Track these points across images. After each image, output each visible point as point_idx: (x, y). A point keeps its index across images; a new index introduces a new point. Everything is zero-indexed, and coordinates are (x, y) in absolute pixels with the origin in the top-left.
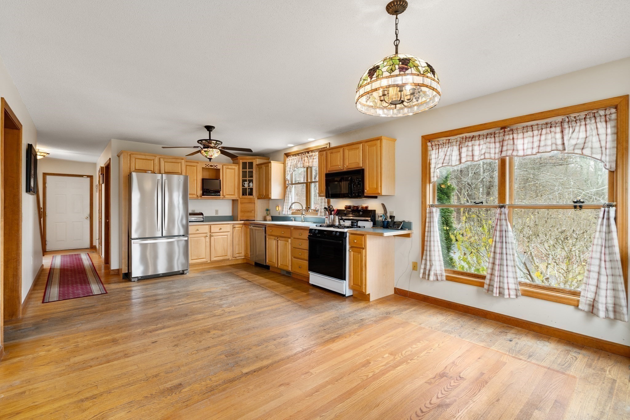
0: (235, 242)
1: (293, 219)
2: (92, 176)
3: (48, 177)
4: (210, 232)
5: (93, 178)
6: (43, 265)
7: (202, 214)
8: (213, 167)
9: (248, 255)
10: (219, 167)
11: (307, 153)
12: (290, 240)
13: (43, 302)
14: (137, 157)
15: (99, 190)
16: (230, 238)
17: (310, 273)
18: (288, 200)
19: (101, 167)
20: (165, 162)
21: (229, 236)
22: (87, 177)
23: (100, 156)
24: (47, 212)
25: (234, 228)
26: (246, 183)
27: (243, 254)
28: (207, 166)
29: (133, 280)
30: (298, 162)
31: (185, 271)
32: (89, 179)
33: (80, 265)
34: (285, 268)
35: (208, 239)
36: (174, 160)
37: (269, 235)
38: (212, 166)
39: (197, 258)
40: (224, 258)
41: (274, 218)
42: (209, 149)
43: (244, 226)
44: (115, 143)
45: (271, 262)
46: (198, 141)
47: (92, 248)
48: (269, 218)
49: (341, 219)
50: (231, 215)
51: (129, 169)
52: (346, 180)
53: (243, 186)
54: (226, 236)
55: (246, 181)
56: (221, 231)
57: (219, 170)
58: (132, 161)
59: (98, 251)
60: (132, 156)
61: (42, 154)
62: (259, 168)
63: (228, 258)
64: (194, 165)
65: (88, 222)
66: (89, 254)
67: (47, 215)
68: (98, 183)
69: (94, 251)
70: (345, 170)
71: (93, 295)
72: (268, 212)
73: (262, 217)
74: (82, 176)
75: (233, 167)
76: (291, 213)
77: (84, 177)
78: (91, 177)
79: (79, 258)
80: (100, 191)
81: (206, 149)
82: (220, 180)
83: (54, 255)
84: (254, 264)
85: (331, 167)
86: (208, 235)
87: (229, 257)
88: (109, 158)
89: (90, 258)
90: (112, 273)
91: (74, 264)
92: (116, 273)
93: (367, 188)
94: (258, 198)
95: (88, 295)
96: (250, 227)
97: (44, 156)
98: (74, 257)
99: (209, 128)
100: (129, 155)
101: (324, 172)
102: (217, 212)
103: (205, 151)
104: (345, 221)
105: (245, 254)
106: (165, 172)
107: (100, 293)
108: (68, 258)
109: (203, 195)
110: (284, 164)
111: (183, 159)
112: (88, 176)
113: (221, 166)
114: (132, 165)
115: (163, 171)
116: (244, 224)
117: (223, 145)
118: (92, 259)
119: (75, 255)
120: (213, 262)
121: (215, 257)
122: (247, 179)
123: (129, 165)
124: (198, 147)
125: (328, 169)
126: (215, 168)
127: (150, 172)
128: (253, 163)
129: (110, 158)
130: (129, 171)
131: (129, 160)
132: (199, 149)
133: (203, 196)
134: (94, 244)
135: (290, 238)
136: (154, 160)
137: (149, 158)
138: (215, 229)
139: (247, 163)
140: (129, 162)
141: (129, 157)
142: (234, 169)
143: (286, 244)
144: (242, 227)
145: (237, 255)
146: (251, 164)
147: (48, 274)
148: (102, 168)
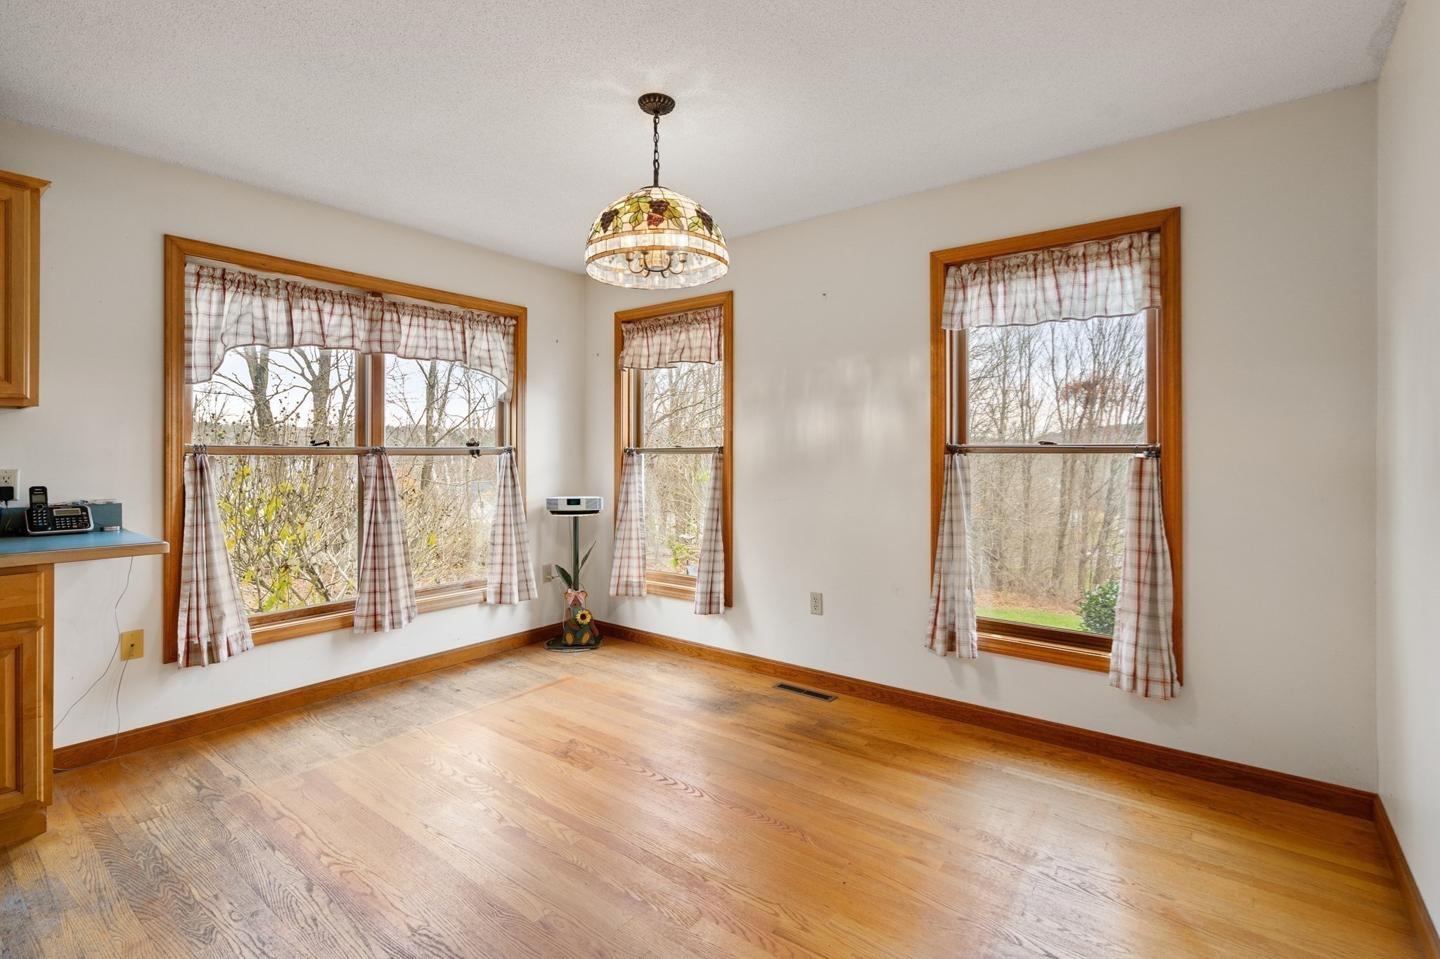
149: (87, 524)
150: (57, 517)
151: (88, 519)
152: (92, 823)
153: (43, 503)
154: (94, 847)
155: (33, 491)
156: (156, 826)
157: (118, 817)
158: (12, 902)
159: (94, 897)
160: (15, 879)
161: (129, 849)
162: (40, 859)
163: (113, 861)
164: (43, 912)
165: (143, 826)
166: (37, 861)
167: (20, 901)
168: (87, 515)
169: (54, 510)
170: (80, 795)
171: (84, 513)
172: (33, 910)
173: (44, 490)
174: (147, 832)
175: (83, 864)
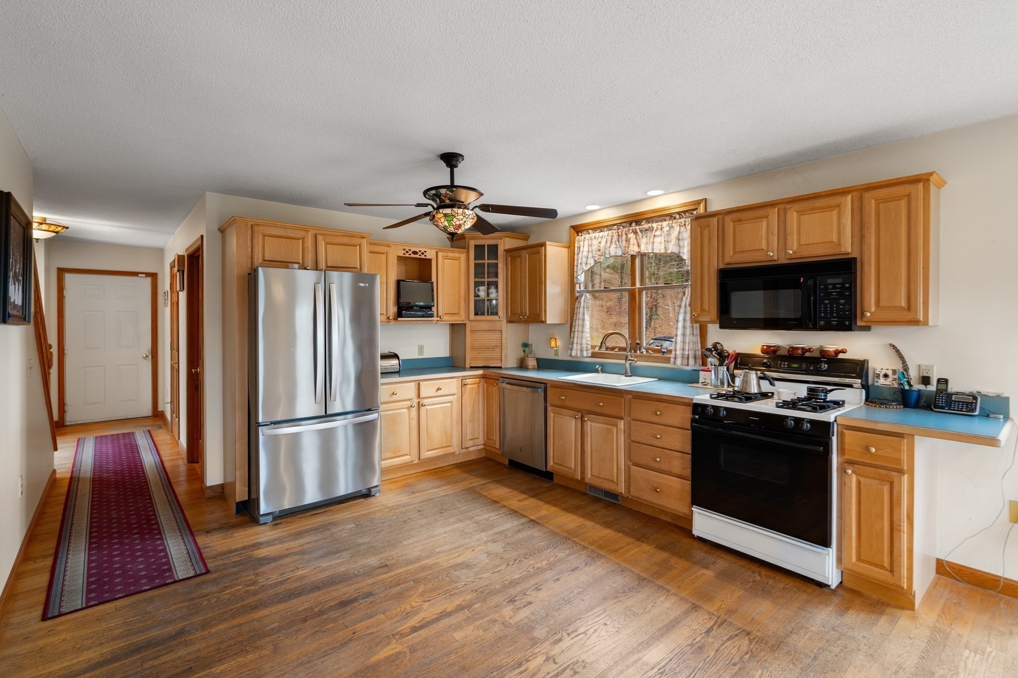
0: (467, 416)
1: (600, 369)
2: (156, 274)
3: (68, 277)
4: (419, 397)
5: (156, 278)
6: (54, 471)
7: (396, 356)
8: (417, 256)
9: (495, 444)
10: (430, 254)
11: (634, 224)
12: (621, 424)
13: (44, 618)
14: (267, 233)
15: (172, 304)
16: (456, 407)
17: (696, 510)
18: (583, 326)
19: (179, 256)
20: (326, 244)
21: (455, 404)
22: (146, 276)
23: (173, 234)
24: (66, 348)
25: (464, 385)
26: (482, 288)
27: (481, 440)
28: (407, 252)
29: (262, 520)
30: (609, 244)
31: (373, 490)
32: (149, 279)
33: (136, 467)
34: (607, 486)
35: (414, 411)
36: (345, 240)
37: (552, 406)
38: (415, 253)
39: (393, 455)
40: (445, 452)
41: (544, 364)
42: (456, 210)
43: (482, 380)
44: (213, 202)
45: (561, 467)
46: (425, 193)
47: (157, 415)
48: (532, 363)
49: (761, 378)
50: (447, 355)
51: (250, 261)
52: (796, 285)
53: (477, 296)
54: (449, 404)
55: (482, 284)
56: (440, 392)
57: (430, 260)
58: (255, 242)
59: (170, 425)
60: (256, 228)
61: (52, 228)
62: (514, 259)
63: (452, 451)
64: (382, 251)
65: (147, 366)
66: (152, 432)
67: (66, 352)
68: (168, 288)
69: (161, 423)
70: (783, 261)
71: (176, 582)
72: (527, 349)
73: (515, 361)
74: (135, 274)
75: (457, 255)
76: (590, 355)
77: (140, 275)
78: (153, 276)
79: (131, 445)
80: (175, 306)
81: (448, 211)
82: (432, 283)
83: (81, 436)
84: (507, 463)
85: (735, 252)
86: (415, 404)
87: (455, 448)
88: (199, 236)
89: (155, 445)
90: (208, 493)
91: (122, 465)
92: (217, 494)
93: (870, 308)
94: (510, 321)
95: (162, 582)
96: (500, 384)
97: (56, 232)
98: (122, 442)
99: (451, 159)
100: (249, 226)
101: (714, 265)
102: (421, 349)
103: (445, 215)
104: (776, 382)
105: (485, 441)
106: (328, 267)
107: (192, 574)
108: (110, 446)
109: (399, 315)
110: (569, 247)
111: (363, 237)
112: (148, 275)
113: (433, 252)
114: (256, 250)
115: (322, 265)
116: (483, 377)
117: (483, 201)
118: (160, 448)
119: (124, 434)
120: (422, 462)
121: (428, 451)
122: (486, 280)
123: (250, 250)
124: (426, 205)
125: (727, 260)
126: (423, 257)
127: (296, 266)
128: (499, 246)
129: (202, 236)
130: (249, 265)
131: (249, 237)
132: (429, 209)
133: (399, 319)
134: (160, 409)
135: (621, 418)
136: (303, 239)
137: (292, 235)
138: (428, 389)
139: (485, 245)
140: (249, 243)
141: (250, 232)
142: (458, 259)
143: (609, 432)
144: (479, 383)
145: (470, 443)
146: (494, 249)
147: (64, 497)
148: (180, 258)
149: (973, 410)
150: (954, 401)
151: (976, 406)
152: (941, 626)
153: (945, 390)
154: (926, 640)
155: (939, 380)
156: (974, 660)
157: (959, 635)
158: (862, 635)
159: (894, 668)
160: (876, 624)
161: (942, 659)
162: (896, 624)
163: (926, 658)
164: (866, 652)
165: (967, 651)
166: (894, 623)
167: (865, 637)
168: (976, 403)
169: (954, 396)
170: (955, 604)
171: (974, 401)
172: (865, 647)
173: (946, 381)
174: (964, 659)
175: (910, 646)
